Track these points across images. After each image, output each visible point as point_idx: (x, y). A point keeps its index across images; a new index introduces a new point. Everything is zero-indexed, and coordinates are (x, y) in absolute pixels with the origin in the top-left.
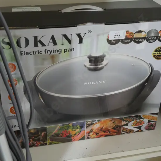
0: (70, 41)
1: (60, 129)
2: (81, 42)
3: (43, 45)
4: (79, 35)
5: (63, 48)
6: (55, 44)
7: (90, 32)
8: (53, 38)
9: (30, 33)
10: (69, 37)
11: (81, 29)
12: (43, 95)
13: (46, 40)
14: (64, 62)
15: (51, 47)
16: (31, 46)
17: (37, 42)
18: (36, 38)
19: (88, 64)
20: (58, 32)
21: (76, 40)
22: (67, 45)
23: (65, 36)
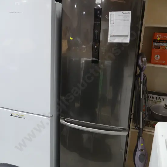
0: (160, 99)
1: (154, 123)
2: (163, 100)
3: (154, 99)
4: (163, 98)
5: (158, 101)
6: (157, 99)
7: (166, 98)
8: (157, 98)
9: (151, 95)
11: (164, 97)
12: (152, 112)
13: (155, 98)
14: (158, 104)
15: (156, 100)
16: (151, 99)
17: (153, 98)
18: (153, 97)
19: (164, 106)
20: (158, 97)
21: (162, 99)
22: (160, 100)
23: (159, 98)
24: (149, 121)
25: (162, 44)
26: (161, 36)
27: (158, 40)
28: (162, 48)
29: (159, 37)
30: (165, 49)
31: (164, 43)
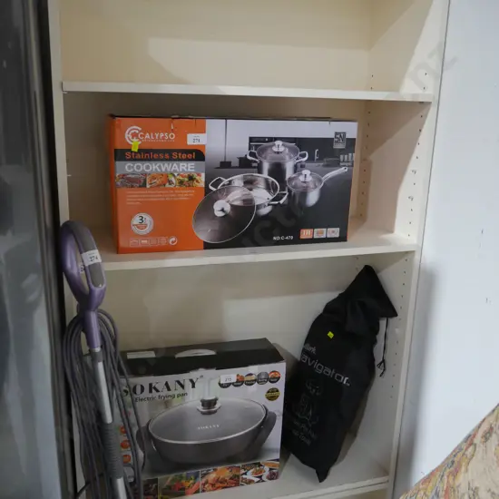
0: (183, 386)
1: (173, 480)
2: (193, 386)
3: (157, 391)
4: (191, 381)
5: (176, 393)
6: (169, 389)
7: (202, 376)
8: (167, 384)
9: (145, 381)
10: (182, 382)
11: (194, 375)
12: (156, 442)
14: (177, 405)
15: (165, 392)
16: (146, 394)
17: (151, 387)
18: (151, 385)
19: (201, 408)
20: (171, 379)
23: (179, 382)
24: (156, 481)
25: (154, 167)
26: (145, 131)
27: (135, 149)
28: (157, 181)
29: (134, 135)
30: (167, 185)
31: (159, 160)
